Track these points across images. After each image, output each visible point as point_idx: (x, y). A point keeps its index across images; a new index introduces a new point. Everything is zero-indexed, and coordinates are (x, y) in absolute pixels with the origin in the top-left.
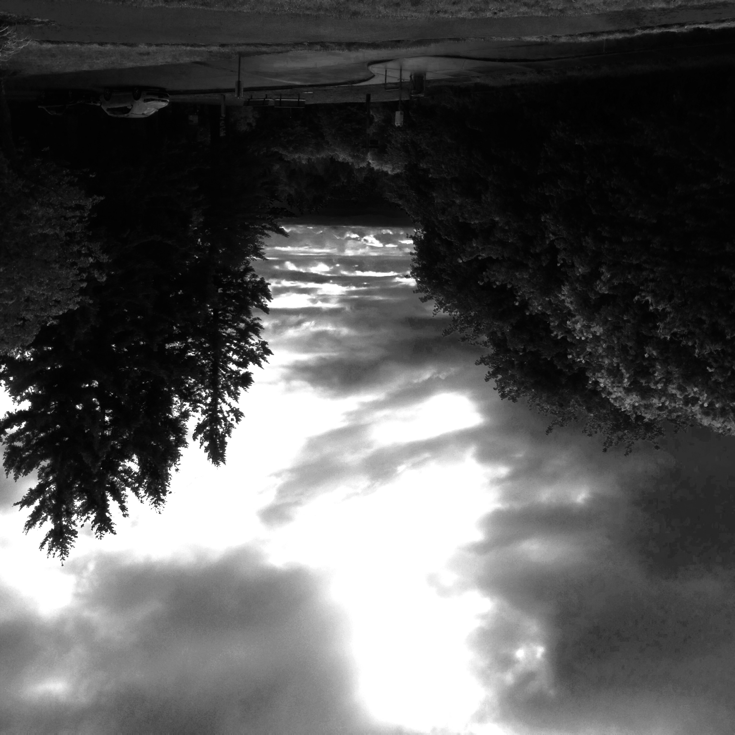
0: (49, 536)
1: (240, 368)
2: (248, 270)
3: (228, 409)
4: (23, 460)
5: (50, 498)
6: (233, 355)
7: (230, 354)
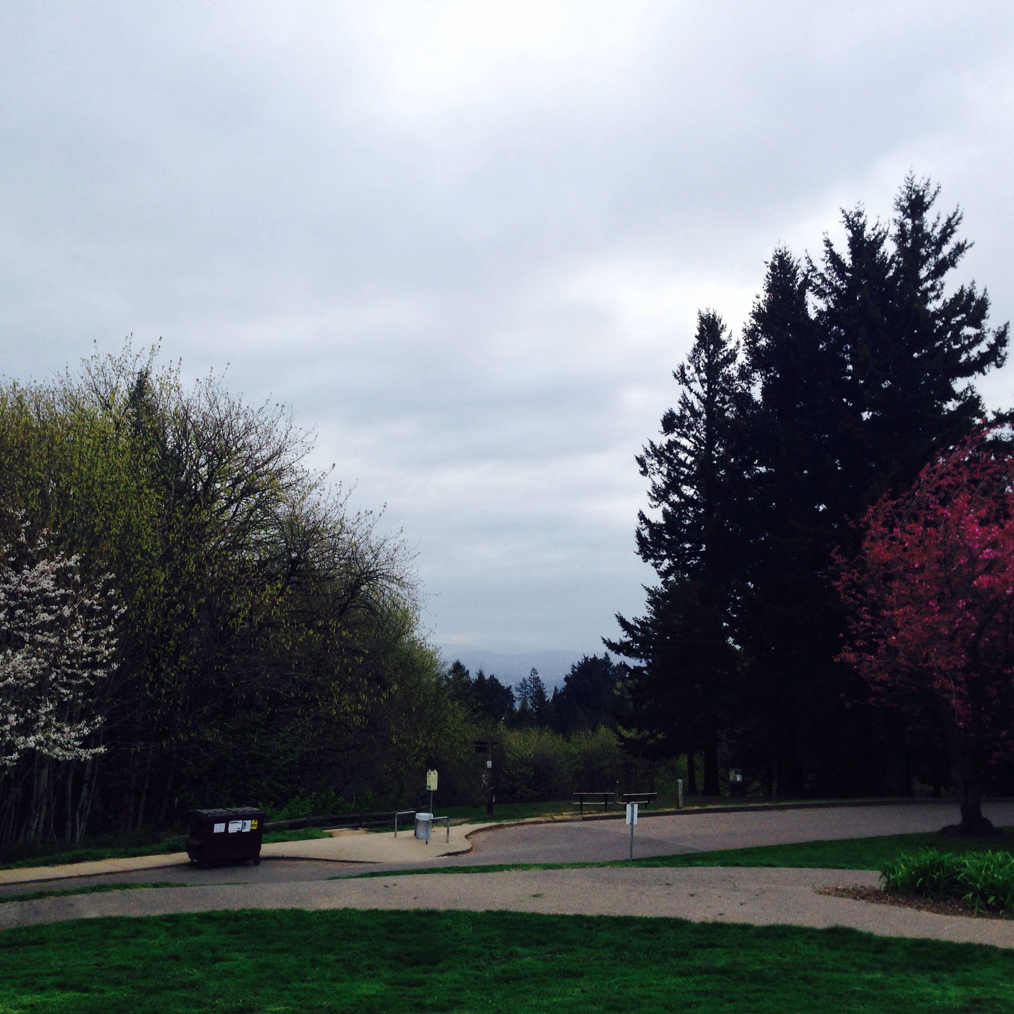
0: (930, 203)
1: (678, 440)
2: (664, 574)
3: (692, 385)
4: (965, 308)
5: (929, 255)
6: (686, 458)
7: (690, 459)
